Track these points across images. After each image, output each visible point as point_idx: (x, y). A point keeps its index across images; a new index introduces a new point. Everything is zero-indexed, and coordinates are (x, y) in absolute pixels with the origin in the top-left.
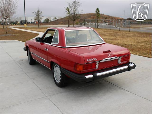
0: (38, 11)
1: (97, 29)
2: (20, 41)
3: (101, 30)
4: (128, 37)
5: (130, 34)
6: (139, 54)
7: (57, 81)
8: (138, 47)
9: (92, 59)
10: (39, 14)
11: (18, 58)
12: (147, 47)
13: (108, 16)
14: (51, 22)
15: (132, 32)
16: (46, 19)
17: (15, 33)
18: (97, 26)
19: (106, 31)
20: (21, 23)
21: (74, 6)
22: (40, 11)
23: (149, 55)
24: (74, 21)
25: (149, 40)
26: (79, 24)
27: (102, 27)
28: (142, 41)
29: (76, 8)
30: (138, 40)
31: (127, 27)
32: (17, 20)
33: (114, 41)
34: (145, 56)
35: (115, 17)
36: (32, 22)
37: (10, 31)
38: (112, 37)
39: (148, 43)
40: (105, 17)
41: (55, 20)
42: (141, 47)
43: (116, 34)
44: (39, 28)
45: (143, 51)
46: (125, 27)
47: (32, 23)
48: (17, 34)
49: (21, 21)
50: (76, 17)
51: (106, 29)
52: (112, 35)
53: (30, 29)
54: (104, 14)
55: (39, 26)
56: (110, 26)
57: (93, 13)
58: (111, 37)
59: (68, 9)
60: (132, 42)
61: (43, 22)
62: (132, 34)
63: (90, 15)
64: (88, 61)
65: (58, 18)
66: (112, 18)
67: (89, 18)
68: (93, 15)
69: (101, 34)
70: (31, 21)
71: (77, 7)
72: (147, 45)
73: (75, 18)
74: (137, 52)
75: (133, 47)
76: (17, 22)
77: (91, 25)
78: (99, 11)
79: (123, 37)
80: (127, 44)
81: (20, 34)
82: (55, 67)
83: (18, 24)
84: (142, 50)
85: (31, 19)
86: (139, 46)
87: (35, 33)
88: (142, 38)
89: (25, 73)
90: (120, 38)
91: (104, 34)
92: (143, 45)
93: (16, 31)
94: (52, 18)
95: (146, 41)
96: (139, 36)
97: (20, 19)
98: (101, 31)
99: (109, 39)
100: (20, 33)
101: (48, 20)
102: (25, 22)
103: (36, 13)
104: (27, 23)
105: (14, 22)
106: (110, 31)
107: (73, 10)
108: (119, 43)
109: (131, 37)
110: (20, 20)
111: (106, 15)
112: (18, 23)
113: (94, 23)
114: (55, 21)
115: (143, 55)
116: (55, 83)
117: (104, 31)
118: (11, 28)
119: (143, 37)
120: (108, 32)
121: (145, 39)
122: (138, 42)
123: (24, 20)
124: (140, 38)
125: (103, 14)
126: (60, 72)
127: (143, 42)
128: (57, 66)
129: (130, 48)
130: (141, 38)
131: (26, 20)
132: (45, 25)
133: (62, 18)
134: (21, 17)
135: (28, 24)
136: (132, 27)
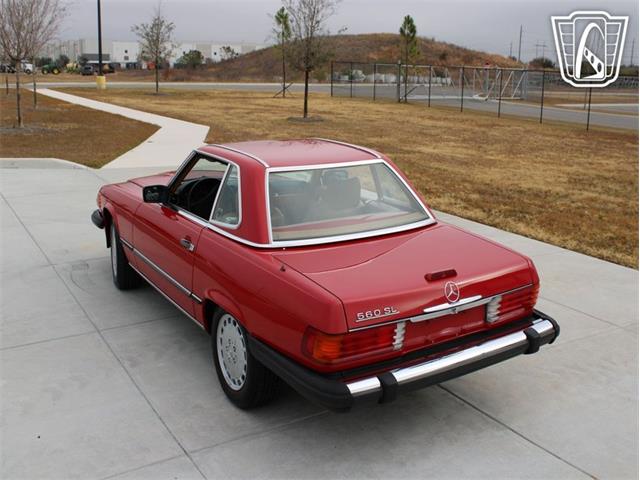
0: (158, 24)
1: (402, 105)
2: (78, 163)
3: (423, 114)
4: (532, 150)
5: (544, 135)
6: (574, 243)
7: (229, 382)
8: (573, 205)
9: (377, 313)
10: (158, 34)
11: (67, 251)
12: (610, 206)
13: (452, 46)
14: (210, 67)
15: (550, 123)
16: (187, 52)
17: (54, 122)
18: (402, 93)
19: (439, 119)
20: (83, 65)
21: (307, 11)
22: (166, 23)
23: (617, 249)
24: (307, 74)
25: (620, 171)
26: (329, 77)
27: (427, 97)
28: (592, 173)
29: (318, 19)
30: (575, 168)
31: (531, 100)
32: (65, 51)
33: (475, 172)
34: (601, 257)
35: (483, 53)
36: (129, 61)
37: (37, 107)
38: (465, 151)
39: (618, 188)
40: (441, 53)
41: (227, 56)
42: (584, 208)
43: (484, 132)
44: (157, 94)
45: (595, 230)
46: (522, 100)
47: (128, 65)
48: (66, 126)
49: (84, 59)
50: (318, 56)
51: (439, 108)
52: (464, 140)
53: (117, 99)
54: (436, 40)
55: (160, 84)
56: (460, 93)
57: (388, 35)
58: (460, 149)
59: (282, 18)
60: (549, 180)
61: (175, 65)
62: (551, 136)
63: (377, 41)
64: (361, 320)
65: (238, 50)
66: (469, 57)
67: (371, 55)
68: (388, 42)
69: (420, 133)
70: (126, 58)
71: (320, 16)
72: (612, 198)
73: (312, 63)
74: (568, 233)
75: (551, 207)
76: (64, 60)
77: (378, 85)
78: (413, 30)
79: (512, 150)
80: (529, 189)
81: (76, 126)
82: (221, 324)
83: (71, 71)
84: (591, 227)
85: (124, 49)
86: (579, 201)
87: (141, 123)
88: (590, 161)
89: (99, 332)
90: (500, 157)
91: (433, 132)
92: (594, 195)
93: (62, 108)
94: (216, 48)
95: (607, 175)
96: (580, 150)
97: (78, 48)
98: (422, 117)
99: (453, 160)
100: (78, 122)
101: (197, 54)
102: (98, 62)
103: (148, 30)
104: (106, 67)
105: (54, 59)
106: (456, 117)
107: (302, 24)
108: (495, 186)
109: (545, 153)
110: (79, 54)
111: (445, 43)
112: (69, 65)
113: (393, 78)
114: (229, 61)
115: (592, 250)
116: (224, 389)
117: (431, 118)
118: (38, 91)
119: (596, 154)
120: (451, 125)
121: (604, 162)
122: (575, 181)
123: (97, 52)
124: (582, 160)
125: (429, 37)
126: (241, 349)
127: (595, 182)
128: (229, 319)
129: (540, 212)
130: (589, 157)
131: (103, 52)
132: (182, 80)
133: (258, 48)
134: (82, 41)
135: (113, 72)
136: (552, 101)
